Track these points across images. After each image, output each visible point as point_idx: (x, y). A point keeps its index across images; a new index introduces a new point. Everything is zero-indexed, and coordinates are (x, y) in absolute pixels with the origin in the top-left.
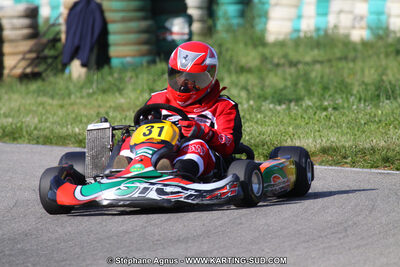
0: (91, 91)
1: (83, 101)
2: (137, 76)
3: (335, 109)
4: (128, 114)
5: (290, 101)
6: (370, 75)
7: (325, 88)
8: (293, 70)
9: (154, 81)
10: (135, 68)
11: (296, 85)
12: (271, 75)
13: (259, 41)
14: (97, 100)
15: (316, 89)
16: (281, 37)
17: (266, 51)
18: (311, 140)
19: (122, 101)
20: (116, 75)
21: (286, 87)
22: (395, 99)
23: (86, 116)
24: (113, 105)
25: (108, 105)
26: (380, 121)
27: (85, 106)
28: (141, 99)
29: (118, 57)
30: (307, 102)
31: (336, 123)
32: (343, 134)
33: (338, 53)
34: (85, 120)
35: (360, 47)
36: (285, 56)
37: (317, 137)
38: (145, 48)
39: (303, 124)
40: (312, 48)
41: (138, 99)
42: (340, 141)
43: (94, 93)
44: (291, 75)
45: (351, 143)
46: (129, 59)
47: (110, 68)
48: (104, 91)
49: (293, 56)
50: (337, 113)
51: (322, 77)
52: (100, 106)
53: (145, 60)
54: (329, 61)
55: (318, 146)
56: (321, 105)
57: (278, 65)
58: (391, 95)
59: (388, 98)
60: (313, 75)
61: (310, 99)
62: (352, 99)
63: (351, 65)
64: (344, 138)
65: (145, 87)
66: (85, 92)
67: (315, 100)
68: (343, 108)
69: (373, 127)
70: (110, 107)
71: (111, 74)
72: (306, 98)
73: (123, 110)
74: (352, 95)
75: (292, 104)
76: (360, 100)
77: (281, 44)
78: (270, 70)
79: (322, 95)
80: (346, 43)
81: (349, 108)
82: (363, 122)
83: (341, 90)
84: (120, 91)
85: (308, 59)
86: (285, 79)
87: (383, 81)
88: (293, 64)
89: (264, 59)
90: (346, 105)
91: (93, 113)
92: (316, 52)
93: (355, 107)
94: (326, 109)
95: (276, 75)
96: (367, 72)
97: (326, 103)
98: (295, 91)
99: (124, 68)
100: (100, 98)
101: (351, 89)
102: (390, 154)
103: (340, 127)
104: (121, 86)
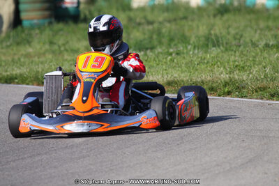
0: (8, 44)
1: (4, 51)
2: (41, 33)
3: (178, 54)
4: (34, 59)
5: (147, 49)
6: (203, 30)
7: (171, 40)
8: (150, 27)
9: (53, 36)
10: (40, 27)
11: (151, 38)
12: (135, 31)
13: (127, 7)
14: (13, 50)
15: (165, 40)
16: (142, 4)
17: (132, 14)
18: (160, 76)
19: (30, 50)
20: (26, 32)
21: (144, 39)
22: (219, 46)
23: (5, 61)
24: (24, 53)
25: (20, 53)
26: (208, 62)
27: (4, 54)
28: (43, 49)
29: (28, 20)
30: (159, 50)
31: (178, 64)
32: (182, 72)
33: (181, 14)
34: (3, 64)
35: (196, 10)
36: (145, 18)
37: (165, 74)
38: (47, 13)
39: (155, 65)
40: (163, 12)
41: (41, 48)
42: (180, 77)
43: (11, 45)
44: (149, 30)
45: (188, 78)
46: (35, 21)
47: (22, 27)
48: (18, 44)
49: (150, 17)
50: (179, 57)
51: (170, 32)
52: (15, 54)
53: (46, 21)
54: (175, 20)
55: (165, 80)
56: (168, 52)
57: (139, 24)
58: (216, 44)
59: (214, 46)
60: (164, 30)
61: (161, 47)
62: (189, 47)
63: (190, 23)
64: (183, 75)
65: (47, 41)
66: (4, 44)
67: (164, 48)
68: (183, 53)
69: (203, 67)
70: (22, 55)
71: (23, 31)
72: (158, 47)
73: (31, 57)
74: (189, 44)
75: (148, 52)
76: (195, 47)
77: (142, 9)
78: (134, 28)
79: (169, 45)
80: (187, 8)
81: (187, 53)
82: (196, 63)
83: (182, 41)
84: (29, 43)
85: (161, 19)
86: (144, 34)
87: (210, 34)
88: (150, 23)
89: (130, 19)
90: (185, 51)
91: (10, 59)
92: (166, 15)
93: (191, 53)
94: (171, 54)
95: (138, 31)
96: (201, 28)
97: (171, 50)
98: (150, 42)
99: (32, 27)
100: (15, 48)
101: (190, 40)
102: (214, 85)
103: (180, 67)
104: (30, 40)
